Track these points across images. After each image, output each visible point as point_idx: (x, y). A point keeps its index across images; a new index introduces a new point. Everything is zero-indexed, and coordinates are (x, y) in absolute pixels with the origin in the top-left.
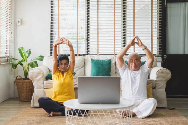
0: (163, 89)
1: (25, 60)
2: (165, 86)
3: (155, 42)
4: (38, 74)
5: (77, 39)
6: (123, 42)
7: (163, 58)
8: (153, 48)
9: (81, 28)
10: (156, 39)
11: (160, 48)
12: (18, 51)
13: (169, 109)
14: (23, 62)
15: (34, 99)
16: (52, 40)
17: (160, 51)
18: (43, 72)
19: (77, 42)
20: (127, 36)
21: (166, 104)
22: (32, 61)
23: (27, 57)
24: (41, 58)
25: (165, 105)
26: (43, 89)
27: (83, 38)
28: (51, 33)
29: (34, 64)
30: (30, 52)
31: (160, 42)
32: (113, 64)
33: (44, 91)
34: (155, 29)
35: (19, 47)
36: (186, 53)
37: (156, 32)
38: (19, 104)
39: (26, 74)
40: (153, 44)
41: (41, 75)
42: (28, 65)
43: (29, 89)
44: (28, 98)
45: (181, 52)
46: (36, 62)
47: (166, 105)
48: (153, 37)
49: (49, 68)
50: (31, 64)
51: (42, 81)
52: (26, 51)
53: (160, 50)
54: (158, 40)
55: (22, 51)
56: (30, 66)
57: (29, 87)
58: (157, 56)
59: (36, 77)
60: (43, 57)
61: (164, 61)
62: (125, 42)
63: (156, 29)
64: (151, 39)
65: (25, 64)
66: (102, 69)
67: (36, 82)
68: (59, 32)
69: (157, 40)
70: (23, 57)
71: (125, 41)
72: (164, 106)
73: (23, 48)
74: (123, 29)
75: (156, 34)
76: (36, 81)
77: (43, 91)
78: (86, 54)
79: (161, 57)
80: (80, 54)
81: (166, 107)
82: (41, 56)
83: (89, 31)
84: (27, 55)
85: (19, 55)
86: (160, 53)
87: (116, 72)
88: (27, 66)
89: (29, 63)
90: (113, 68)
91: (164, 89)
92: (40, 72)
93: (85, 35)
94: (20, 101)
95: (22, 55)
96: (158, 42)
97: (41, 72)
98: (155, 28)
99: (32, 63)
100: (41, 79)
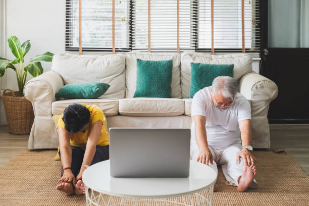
0: (263, 116)
1: (19, 61)
2: (267, 111)
3: (249, 27)
4: (42, 90)
5: (113, 21)
6: (194, 27)
7: (262, 56)
8: (245, 38)
9: (120, 3)
10: (251, 22)
11: (256, 38)
12: (8, 43)
13: (274, 151)
14: (16, 64)
15: (35, 134)
16: (69, 23)
17: (256, 44)
18: (50, 85)
19: (113, 26)
20: (200, 16)
21: (269, 142)
22: (33, 63)
23: (24, 55)
24: (49, 57)
25: (267, 144)
26: (49, 118)
27: (123, 20)
28: (67, 12)
29: (36, 67)
30: (29, 46)
31: (256, 27)
32: (176, 67)
33: (53, 121)
34: (249, 5)
35: (8, 37)
36: (301, 47)
37: (251, 11)
38: (9, 140)
39: (21, 85)
40: (245, 30)
41: (47, 90)
42: (25, 69)
43: (26, 113)
44: (25, 129)
45: (293, 45)
46: (39, 64)
47: (270, 144)
48: (245, 19)
49: (63, 77)
50: (30, 67)
51: (48, 103)
52: (22, 44)
53: (256, 41)
54: (253, 24)
55: (15, 44)
56: (28, 71)
57: (27, 109)
58: (252, 52)
59: (38, 95)
60: (52, 55)
61: (265, 59)
62: (196, 27)
63: (251, 5)
64: (241, 22)
65: (20, 67)
66: (156, 78)
67: (39, 104)
68: (80, 9)
69: (251, 25)
70: (16, 55)
71: (196, 25)
72: (266, 147)
73: (16, 39)
74: (194, 5)
75: (251, 13)
76: (38, 102)
77: (51, 120)
78: (129, 47)
79: (258, 54)
80: (118, 49)
81: (269, 148)
82: (49, 53)
83: (133, 8)
84: (24, 51)
85: (9, 50)
86: (256, 47)
87: (181, 83)
88: (24, 71)
89: (27, 67)
90: (175, 76)
91: (266, 115)
92: (45, 86)
93: (126, 15)
94: (10, 133)
95: (14, 51)
96: (253, 27)
97: (47, 86)
98: (248, 2)
99: (33, 65)
100: (47, 99)
